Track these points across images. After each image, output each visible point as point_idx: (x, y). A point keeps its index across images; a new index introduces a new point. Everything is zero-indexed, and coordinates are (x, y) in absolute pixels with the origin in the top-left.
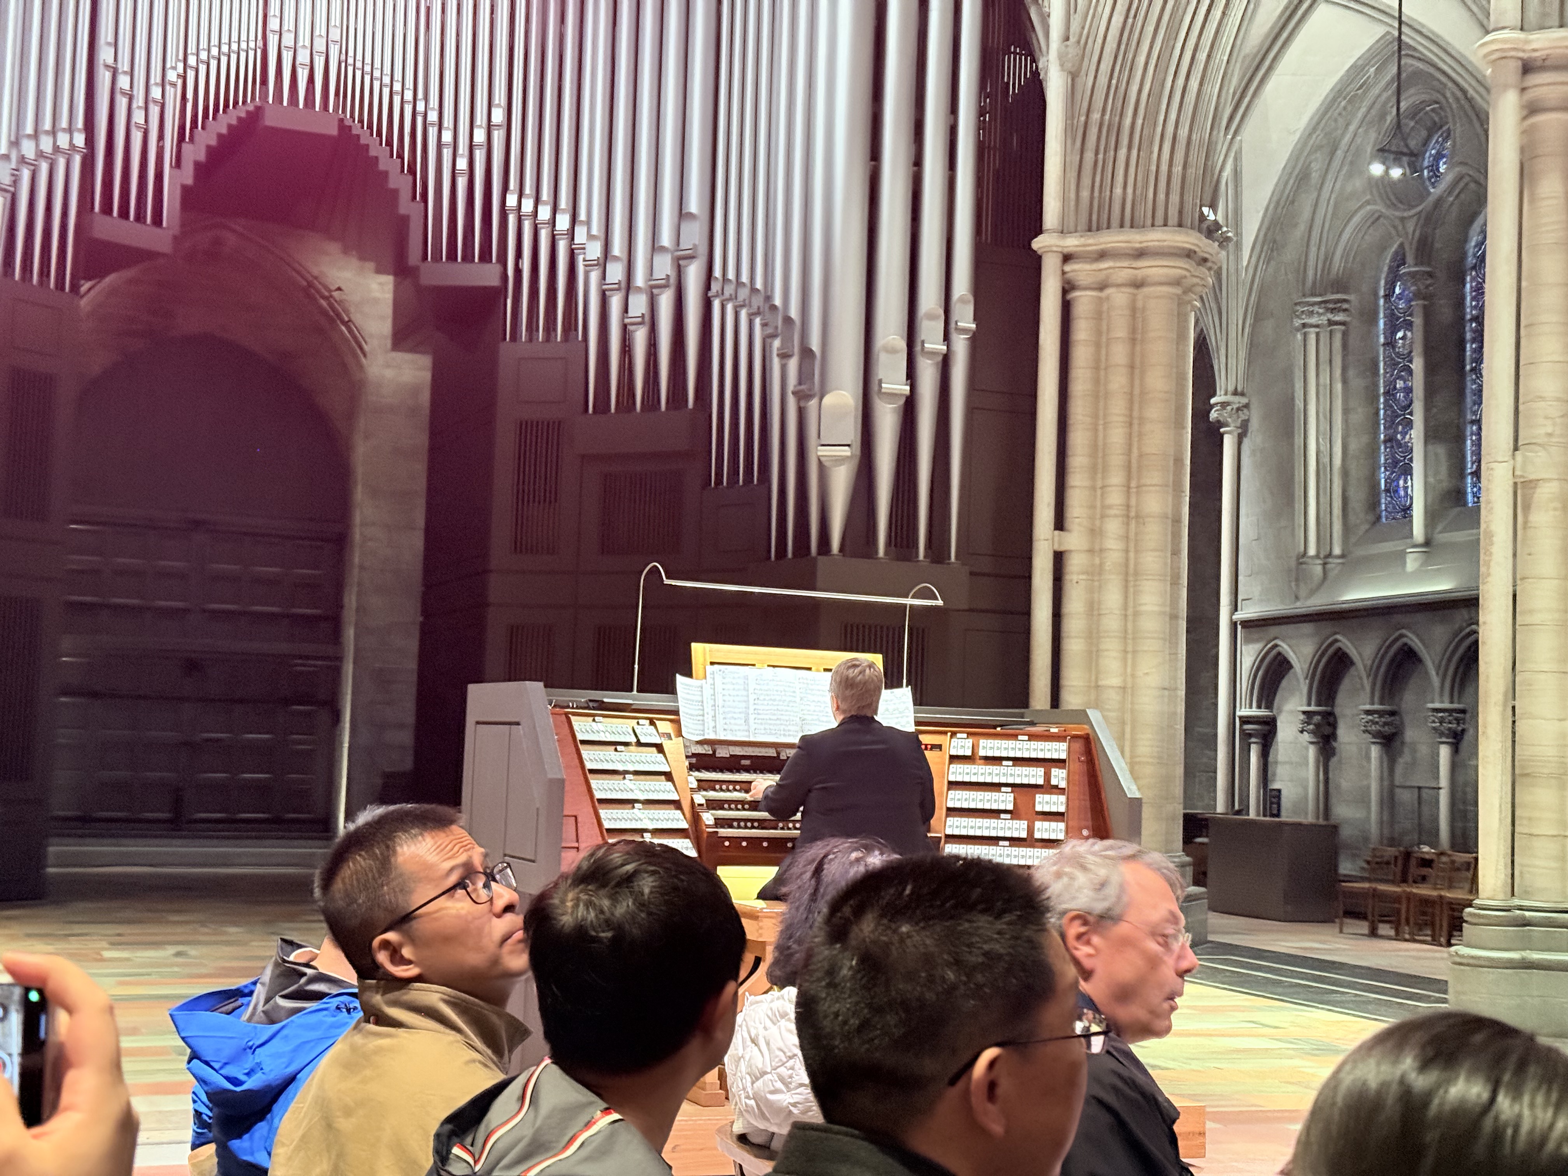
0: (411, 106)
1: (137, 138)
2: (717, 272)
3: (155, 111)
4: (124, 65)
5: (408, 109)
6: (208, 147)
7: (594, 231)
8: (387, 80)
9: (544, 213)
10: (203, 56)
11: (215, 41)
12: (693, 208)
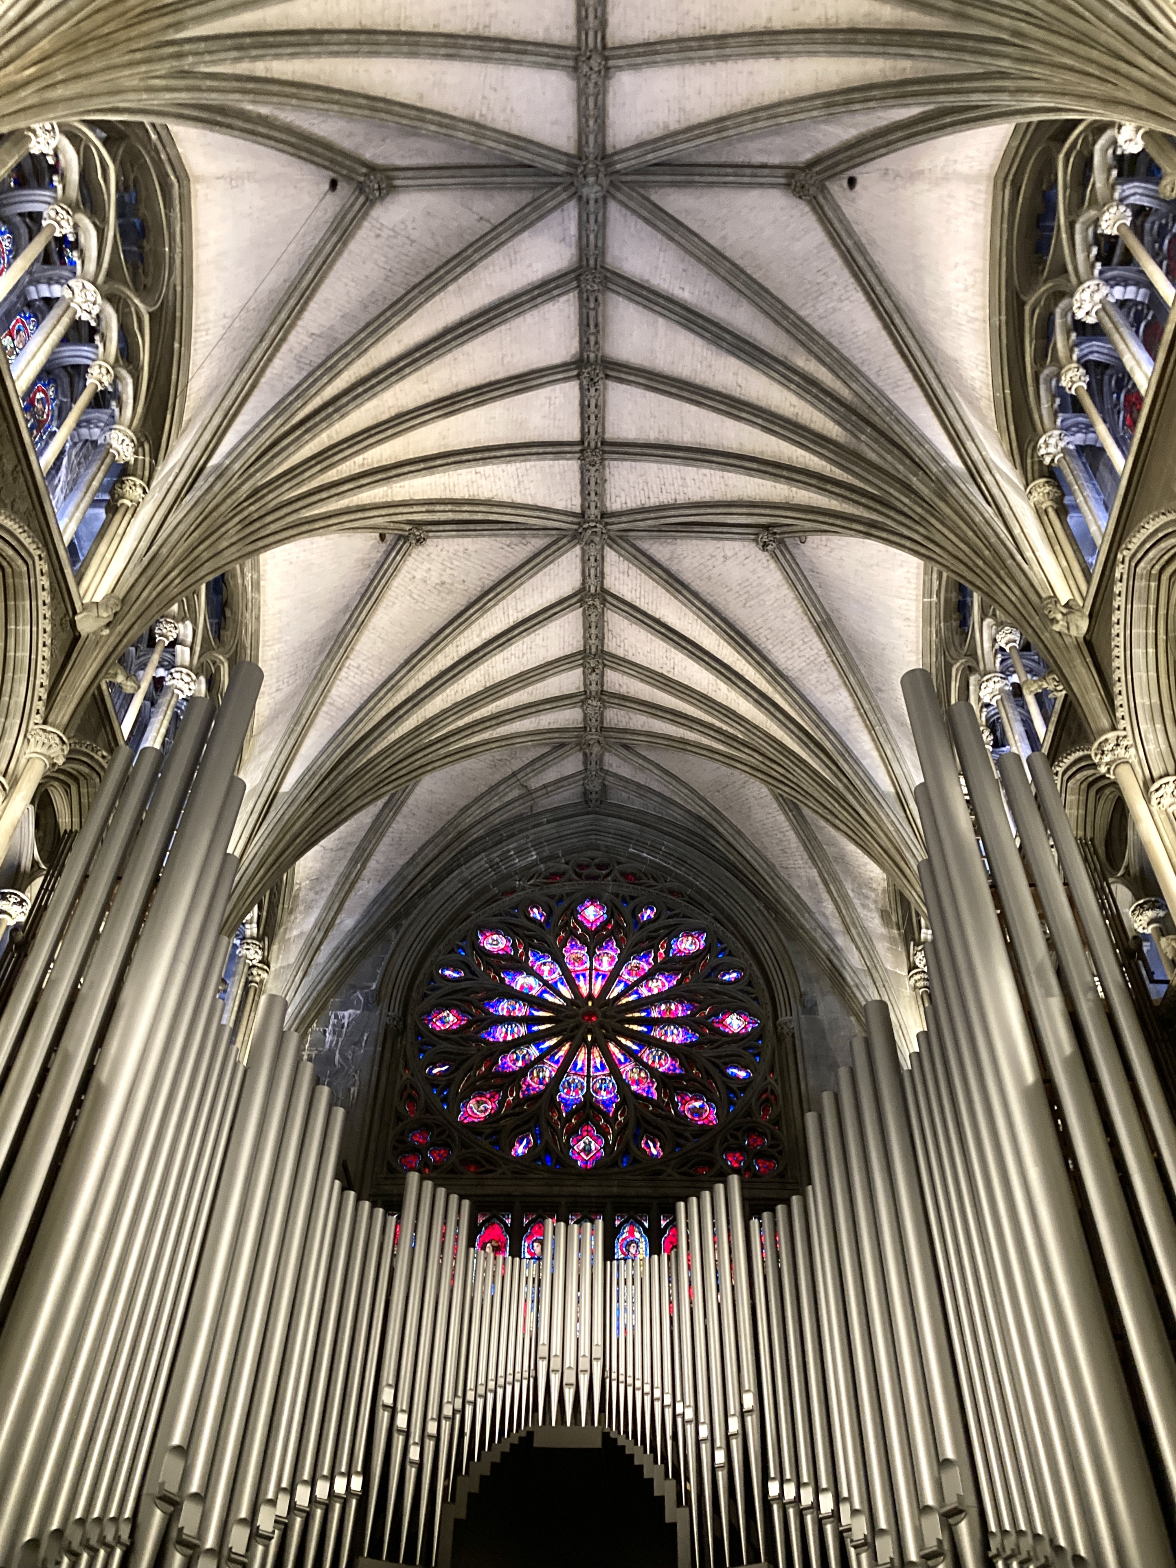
0: (671, 1409)
1: (412, 1472)
2: (993, 1528)
4: (403, 1404)
5: (668, 1413)
6: (482, 1477)
7: (857, 1506)
8: (647, 1388)
9: (807, 1496)
10: (481, 1390)
11: (492, 1375)
12: (950, 1453)
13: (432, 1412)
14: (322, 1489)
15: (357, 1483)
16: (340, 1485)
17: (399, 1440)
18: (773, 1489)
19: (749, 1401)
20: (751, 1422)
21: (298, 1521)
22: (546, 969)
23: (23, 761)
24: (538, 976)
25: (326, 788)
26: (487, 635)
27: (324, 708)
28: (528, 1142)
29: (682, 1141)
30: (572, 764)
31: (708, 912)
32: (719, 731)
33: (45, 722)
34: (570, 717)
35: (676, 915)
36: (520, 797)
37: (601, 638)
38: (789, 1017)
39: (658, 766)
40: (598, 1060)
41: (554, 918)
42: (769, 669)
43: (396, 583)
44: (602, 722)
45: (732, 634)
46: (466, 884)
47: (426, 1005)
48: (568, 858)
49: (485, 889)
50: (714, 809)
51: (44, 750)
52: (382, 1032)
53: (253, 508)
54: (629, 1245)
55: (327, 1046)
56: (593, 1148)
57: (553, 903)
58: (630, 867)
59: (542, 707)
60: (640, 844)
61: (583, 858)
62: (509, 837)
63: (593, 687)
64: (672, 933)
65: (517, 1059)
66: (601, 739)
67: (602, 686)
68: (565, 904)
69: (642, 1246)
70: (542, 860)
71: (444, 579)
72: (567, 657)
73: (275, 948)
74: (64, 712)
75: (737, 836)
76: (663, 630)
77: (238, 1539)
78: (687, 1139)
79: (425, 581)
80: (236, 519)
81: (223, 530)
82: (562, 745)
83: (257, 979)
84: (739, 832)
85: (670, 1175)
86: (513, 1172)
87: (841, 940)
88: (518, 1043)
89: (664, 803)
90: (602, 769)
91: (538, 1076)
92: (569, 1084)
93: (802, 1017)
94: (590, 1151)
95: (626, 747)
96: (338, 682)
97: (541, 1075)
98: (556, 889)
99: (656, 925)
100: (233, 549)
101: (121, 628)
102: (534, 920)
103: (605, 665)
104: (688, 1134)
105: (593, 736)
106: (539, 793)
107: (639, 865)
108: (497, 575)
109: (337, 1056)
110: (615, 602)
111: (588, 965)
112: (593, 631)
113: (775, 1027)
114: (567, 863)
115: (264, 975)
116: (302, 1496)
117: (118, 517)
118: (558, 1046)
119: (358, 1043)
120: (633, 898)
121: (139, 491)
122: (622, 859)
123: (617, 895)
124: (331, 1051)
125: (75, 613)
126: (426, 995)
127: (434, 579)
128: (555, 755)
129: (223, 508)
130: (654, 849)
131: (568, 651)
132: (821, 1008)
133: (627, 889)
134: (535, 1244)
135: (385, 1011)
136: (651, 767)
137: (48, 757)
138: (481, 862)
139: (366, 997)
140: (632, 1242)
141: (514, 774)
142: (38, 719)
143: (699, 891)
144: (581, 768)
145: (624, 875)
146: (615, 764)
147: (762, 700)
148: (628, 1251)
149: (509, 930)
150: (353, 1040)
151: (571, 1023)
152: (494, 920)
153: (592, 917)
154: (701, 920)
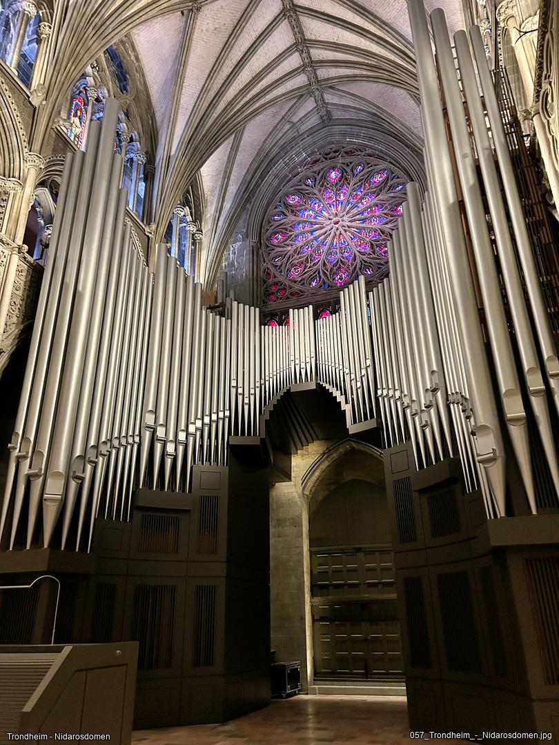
0: (342, 371)
1: (246, 408)
2: (450, 393)
3: (252, 397)
4: (240, 385)
6: (274, 405)
7: (406, 393)
8: (333, 365)
9: (391, 393)
10: (271, 376)
11: (275, 370)
12: (435, 369)
13: (252, 386)
14: (214, 417)
15: (227, 413)
16: (221, 415)
17: (240, 398)
18: (379, 392)
19: (369, 362)
20: (370, 370)
21: (206, 429)
22: (316, 205)
23: (26, 170)
24: (313, 209)
25: (190, 148)
26: (244, 49)
27: (180, 111)
28: (317, 280)
29: (380, 266)
30: (310, 104)
31: (386, 160)
32: (367, 65)
33: (30, 151)
34: (301, 80)
35: (371, 166)
36: (291, 128)
37: (302, 32)
39: (349, 93)
40: (342, 240)
41: (318, 182)
42: (378, 22)
43: (195, 36)
44: (317, 78)
45: (357, 8)
46: (276, 176)
47: (268, 234)
48: (320, 151)
49: (286, 176)
50: (378, 107)
51: (33, 164)
52: (251, 248)
53: (97, 19)
55: (231, 259)
56: (344, 277)
57: (316, 175)
58: (349, 148)
59: (284, 79)
60: (351, 136)
61: (327, 150)
62: (291, 149)
63: (306, 61)
64: (371, 175)
65: (308, 247)
66: (319, 87)
67: (311, 58)
68: (321, 174)
70: (308, 156)
71: (215, 26)
72: (288, 48)
73: (203, 223)
74: (37, 146)
75: (391, 119)
76: (326, 18)
77: (182, 436)
78: (383, 265)
79: (207, 30)
80: (91, 28)
81: (86, 35)
82: (302, 96)
83: (199, 238)
84: (392, 116)
85: (376, 281)
86: (312, 293)
89: (357, 111)
90: (325, 103)
92: (331, 253)
94: (342, 278)
95: (331, 88)
96: (182, 96)
97: (319, 252)
98: (316, 168)
99: (363, 173)
100: (96, 44)
101: (52, 99)
102: (309, 185)
103: (307, 47)
104: (382, 262)
105: (314, 87)
106: (298, 124)
107: (352, 146)
108: (238, 15)
109: (235, 263)
110: (301, 10)
111: (334, 199)
112: (296, 30)
114: (320, 154)
115: (201, 236)
116: (207, 420)
117: (42, 44)
118: (325, 238)
119: (243, 255)
120: (351, 163)
121: (48, 28)
122: (345, 145)
123: (344, 164)
124: (232, 261)
125: (29, 97)
126: (268, 230)
127: (212, 28)
128: (300, 102)
129: (82, 24)
130: (358, 137)
131: (288, 45)
133: (348, 159)
135: (251, 240)
136: (345, 95)
137: (36, 166)
138: (280, 164)
139: (242, 236)
141: (283, 118)
142: (26, 150)
143: (381, 151)
144: (315, 105)
145: (347, 153)
146: (330, 98)
147: (380, 41)
149: (299, 192)
150: (241, 255)
151: (329, 227)
152: (292, 189)
153: (334, 177)
154: (383, 165)
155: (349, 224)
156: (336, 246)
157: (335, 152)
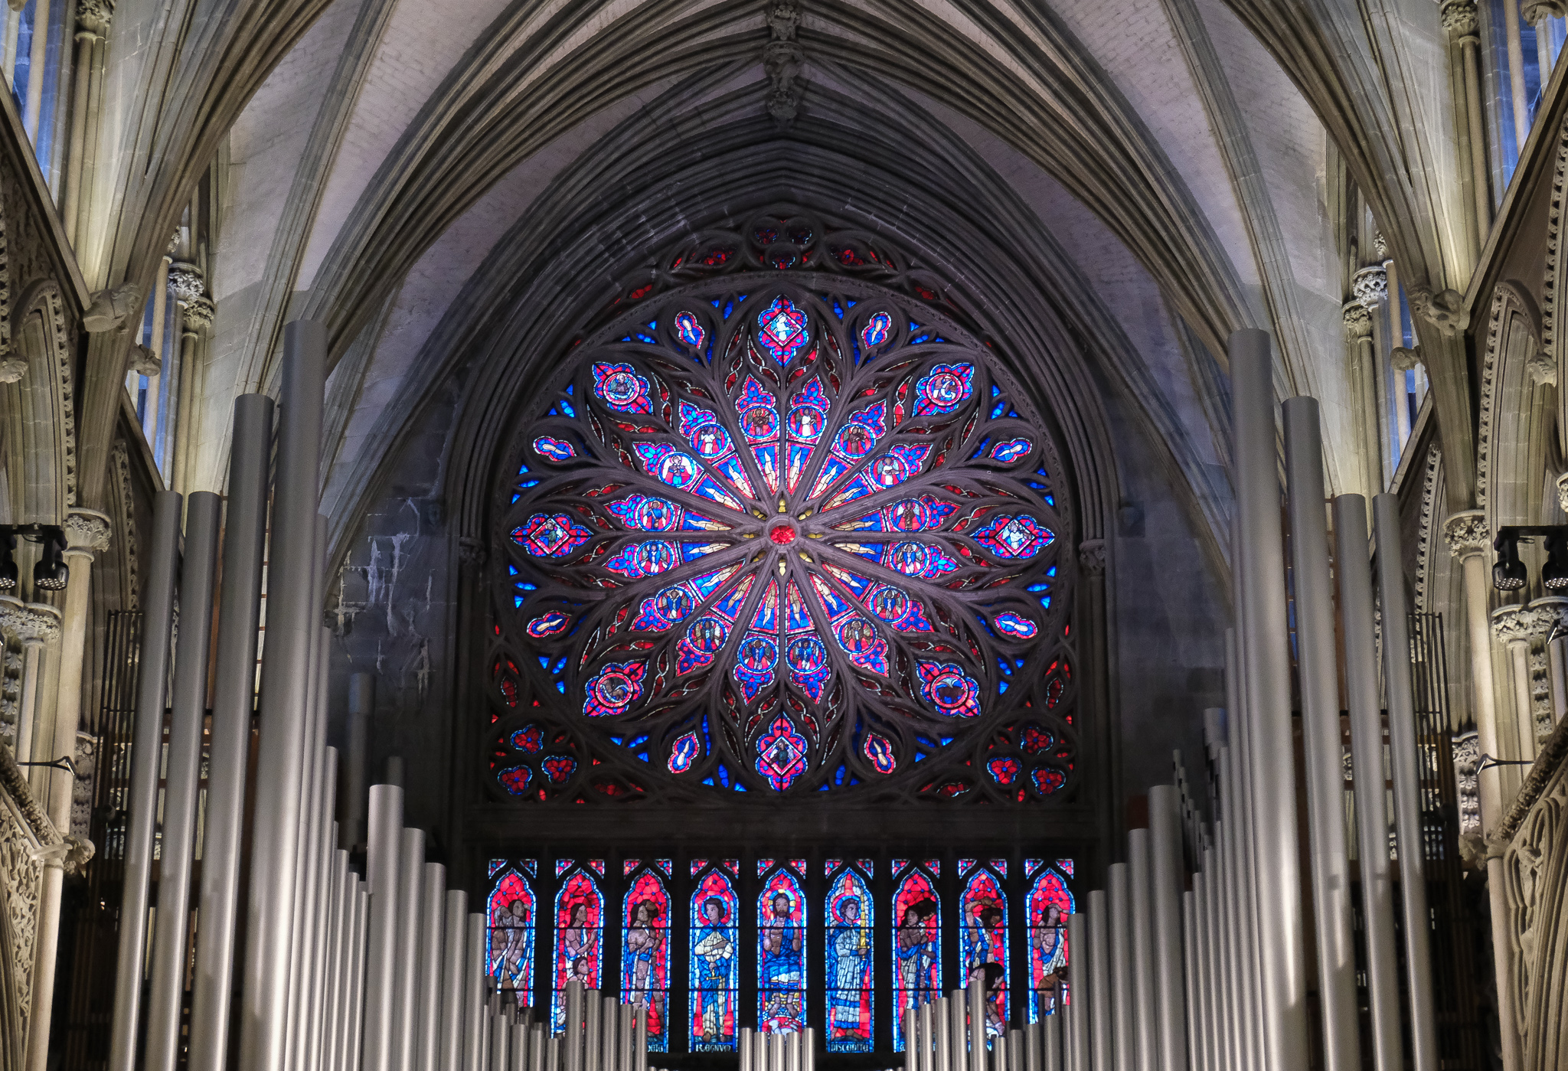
22: (709, 438)
24: (695, 453)
28: (692, 749)
30: (747, 77)
31: (974, 329)
35: (924, 337)
38: (1100, 542)
40: (796, 608)
41: (719, 338)
46: (568, 284)
47: (517, 512)
48: (741, 218)
49: (599, 293)
50: (991, 175)
52: (455, 573)
54: (844, 906)
55: (372, 599)
56: (791, 755)
57: (715, 311)
58: (849, 236)
60: (864, 198)
61: (766, 218)
64: (918, 367)
65: (668, 608)
66: (798, 54)
68: (737, 313)
69: (865, 907)
70: (697, 227)
85: (906, 802)
86: (671, 799)
87: (1187, 416)
88: (666, 579)
90: (799, 82)
91: (703, 636)
92: (752, 650)
93: (1119, 540)
94: (786, 761)
95: (841, 66)
97: (708, 635)
98: (720, 286)
99: (892, 351)
102: (683, 348)
104: (934, 735)
106: (689, 125)
107: (863, 234)
109: (390, 617)
111: (777, 432)
113: (1078, 552)
114: (737, 229)
117: (85, 71)
118: (733, 584)
119: (419, 594)
120: (851, 300)
122: (836, 222)
123: (823, 295)
124: (380, 608)
125: (82, 312)
128: (716, 77)
130: (888, 210)
132: (1150, 523)
133: (842, 286)
134: (709, 907)
135: (456, 535)
137: (92, 551)
138: (590, 242)
139: (423, 505)
140: (850, 901)
144: (762, 80)
145: (834, 249)
146: (822, 76)
148: (843, 914)
149: (644, 363)
150: (411, 588)
151: (755, 546)
152: (618, 346)
153: (783, 337)
154: (970, 347)
155: (828, 552)
156: (771, 622)
157: (797, 234)
